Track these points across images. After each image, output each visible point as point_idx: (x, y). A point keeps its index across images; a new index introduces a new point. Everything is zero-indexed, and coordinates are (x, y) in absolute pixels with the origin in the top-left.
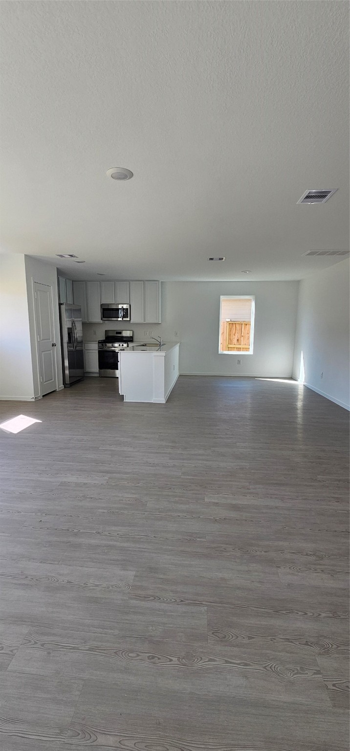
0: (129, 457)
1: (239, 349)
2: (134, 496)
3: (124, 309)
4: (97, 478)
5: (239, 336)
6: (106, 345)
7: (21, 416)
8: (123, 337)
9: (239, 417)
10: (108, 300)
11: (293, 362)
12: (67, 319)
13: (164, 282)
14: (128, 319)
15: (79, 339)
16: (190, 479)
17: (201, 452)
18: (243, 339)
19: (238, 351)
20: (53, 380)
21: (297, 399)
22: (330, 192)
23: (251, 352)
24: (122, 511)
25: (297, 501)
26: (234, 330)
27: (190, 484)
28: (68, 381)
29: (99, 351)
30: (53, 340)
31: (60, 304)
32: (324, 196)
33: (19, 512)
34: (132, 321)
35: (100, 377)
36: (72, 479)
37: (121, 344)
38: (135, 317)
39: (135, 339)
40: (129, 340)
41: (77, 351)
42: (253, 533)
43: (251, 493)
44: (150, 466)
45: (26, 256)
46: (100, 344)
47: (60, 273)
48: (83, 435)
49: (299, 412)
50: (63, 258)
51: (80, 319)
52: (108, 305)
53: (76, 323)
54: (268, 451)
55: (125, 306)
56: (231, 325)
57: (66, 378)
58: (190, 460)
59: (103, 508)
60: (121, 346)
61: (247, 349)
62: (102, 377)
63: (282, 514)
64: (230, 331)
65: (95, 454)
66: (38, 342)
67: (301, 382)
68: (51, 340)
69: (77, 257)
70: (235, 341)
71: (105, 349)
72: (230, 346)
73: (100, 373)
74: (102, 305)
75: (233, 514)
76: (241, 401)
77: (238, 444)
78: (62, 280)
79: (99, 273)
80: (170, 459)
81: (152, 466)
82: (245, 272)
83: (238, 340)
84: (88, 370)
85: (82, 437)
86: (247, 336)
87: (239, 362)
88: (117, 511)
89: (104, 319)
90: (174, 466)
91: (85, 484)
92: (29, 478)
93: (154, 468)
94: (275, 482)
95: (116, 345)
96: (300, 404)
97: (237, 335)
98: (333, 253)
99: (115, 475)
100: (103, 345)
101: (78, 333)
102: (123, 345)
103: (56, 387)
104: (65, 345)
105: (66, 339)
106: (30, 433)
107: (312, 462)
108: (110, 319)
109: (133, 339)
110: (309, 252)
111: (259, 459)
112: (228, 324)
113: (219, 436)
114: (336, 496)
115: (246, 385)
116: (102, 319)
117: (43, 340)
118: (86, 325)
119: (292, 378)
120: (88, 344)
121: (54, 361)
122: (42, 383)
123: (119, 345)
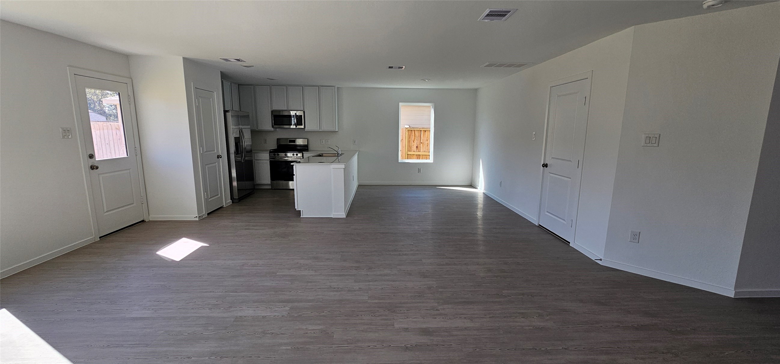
0: (311, 282)
1: (418, 157)
2: (320, 327)
3: (297, 116)
4: (276, 309)
5: (418, 143)
6: (279, 155)
7: (184, 240)
8: (297, 146)
9: (422, 231)
10: (279, 106)
11: (472, 169)
12: (234, 127)
13: (339, 87)
14: (302, 127)
15: (248, 148)
16: (376, 303)
17: (387, 271)
18: (423, 145)
19: (417, 159)
20: (219, 195)
21: (477, 209)
22: (509, 12)
23: (431, 160)
24: (307, 346)
25: (485, 320)
26: (413, 137)
27: (377, 309)
28: (236, 196)
29: (270, 162)
30: (218, 151)
31: (225, 112)
32: (504, 15)
33: (189, 358)
34: (306, 129)
35: (272, 189)
36: (248, 312)
37: (295, 154)
38: (310, 125)
39: (311, 147)
40: (304, 149)
41: (246, 161)
42: (445, 358)
43: (440, 314)
44: (334, 291)
45: (184, 59)
46: (272, 154)
47: (224, 76)
48: (256, 259)
49: (480, 222)
50: (228, 62)
51: (249, 127)
52: (279, 111)
53: (243, 130)
54: (454, 266)
55: (298, 113)
56: (410, 132)
57: (234, 191)
58: (376, 281)
59: (286, 344)
60: (295, 156)
61: (427, 157)
62: (274, 189)
63: (471, 335)
64: (409, 137)
65: (273, 281)
66: (201, 155)
67: (480, 190)
68: (216, 151)
69: (245, 62)
70: (414, 148)
71: (277, 159)
72: (409, 153)
73: (272, 184)
74: (272, 112)
75: (424, 340)
76: (424, 213)
77: (424, 261)
78: (227, 84)
79: (268, 77)
80: (355, 282)
81: (337, 291)
82: (424, 80)
83: (417, 147)
84: (258, 182)
85: (257, 261)
86: (426, 142)
87: (419, 171)
88: (302, 346)
89: (275, 126)
90: (360, 289)
91: (264, 317)
92: (197, 315)
93: (339, 293)
94: (463, 300)
95: (290, 154)
96: (480, 214)
97: (416, 142)
98: (510, 66)
99: (296, 304)
100: (274, 155)
101: (247, 142)
102: (297, 155)
103: (222, 203)
104: (232, 157)
105: (233, 149)
106: (196, 260)
107: (497, 277)
108: (282, 126)
109: (308, 148)
110: (487, 63)
111: (446, 276)
112: (407, 131)
113: (405, 253)
114: (522, 311)
115: (427, 195)
116: (273, 127)
117: (206, 152)
118: (255, 133)
119: (471, 186)
120: (258, 154)
121: (220, 174)
122: (206, 200)
123: (293, 155)
